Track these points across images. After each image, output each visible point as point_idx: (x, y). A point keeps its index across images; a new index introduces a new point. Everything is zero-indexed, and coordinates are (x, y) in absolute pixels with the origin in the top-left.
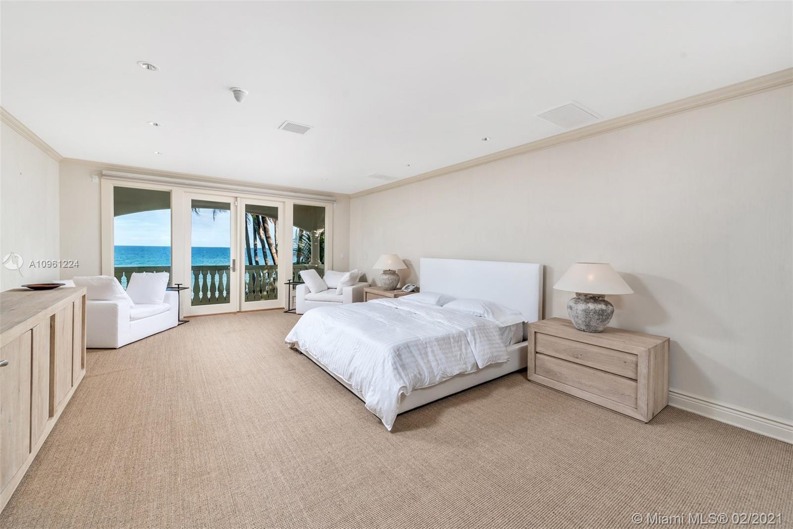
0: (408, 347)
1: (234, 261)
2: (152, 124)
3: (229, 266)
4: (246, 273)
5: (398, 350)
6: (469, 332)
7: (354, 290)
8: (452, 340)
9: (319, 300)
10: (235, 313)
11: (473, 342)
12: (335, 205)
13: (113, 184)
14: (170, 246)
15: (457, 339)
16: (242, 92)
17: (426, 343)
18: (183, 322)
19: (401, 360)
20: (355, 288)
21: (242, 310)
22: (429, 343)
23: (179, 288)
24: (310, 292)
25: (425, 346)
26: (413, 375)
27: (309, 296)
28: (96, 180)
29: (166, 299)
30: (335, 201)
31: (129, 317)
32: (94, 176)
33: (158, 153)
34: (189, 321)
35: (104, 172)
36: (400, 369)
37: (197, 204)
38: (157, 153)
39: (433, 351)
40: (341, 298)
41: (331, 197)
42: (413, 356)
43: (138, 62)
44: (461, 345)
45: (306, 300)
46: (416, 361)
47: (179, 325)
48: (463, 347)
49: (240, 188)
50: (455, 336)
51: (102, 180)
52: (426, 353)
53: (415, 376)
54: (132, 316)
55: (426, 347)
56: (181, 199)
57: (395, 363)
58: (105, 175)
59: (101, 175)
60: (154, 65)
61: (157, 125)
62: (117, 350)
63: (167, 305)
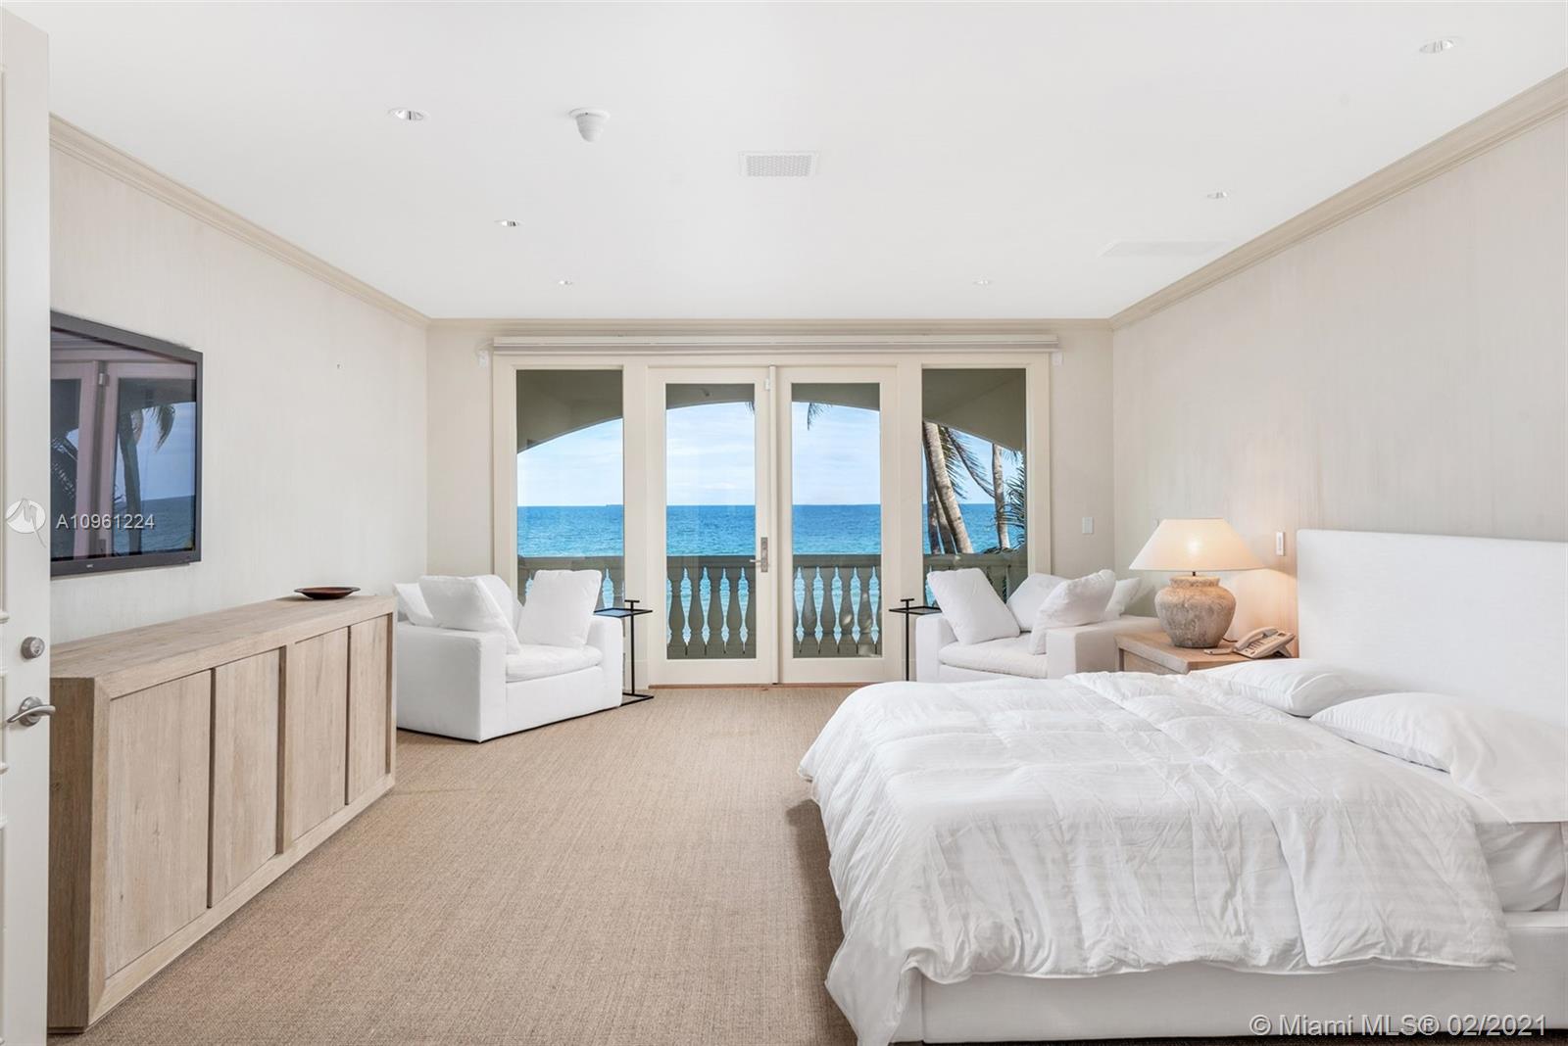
0: (996, 829)
1: (765, 541)
2: (505, 223)
3: (754, 557)
4: (794, 578)
5: (953, 833)
6: (1294, 817)
7: (1079, 638)
8: (1198, 837)
9: (976, 666)
10: (764, 687)
11: (1303, 857)
12: (1058, 358)
13: (514, 365)
14: (622, 504)
15: (1225, 833)
16: (591, 115)
17: (1073, 827)
18: (635, 697)
19: (954, 866)
20: (1082, 633)
21: (787, 680)
22: (1087, 827)
23: (632, 610)
24: (957, 640)
25: (1067, 837)
26: (987, 924)
27: (950, 651)
28: (485, 361)
29: (594, 638)
30: (1056, 346)
31: (504, 673)
32: (481, 353)
33: (566, 283)
34: (652, 697)
35: (500, 341)
36: (938, 895)
37: (679, 395)
38: (562, 283)
39: (1096, 861)
40: (1040, 663)
41: (1048, 336)
42: (1009, 862)
43: (389, 112)
44: (1243, 861)
45: (944, 664)
46: (1020, 880)
47: (622, 705)
48: (1251, 870)
49: (772, 340)
50: (1220, 821)
51: (495, 358)
52: (1066, 861)
53: (999, 928)
54: (510, 672)
55: (1071, 842)
56: (642, 386)
57: (924, 870)
58: (497, 348)
59: (494, 349)
60: (419, 111)
61: (514, 224)
62: (479, 746)
63: (594, 653)
